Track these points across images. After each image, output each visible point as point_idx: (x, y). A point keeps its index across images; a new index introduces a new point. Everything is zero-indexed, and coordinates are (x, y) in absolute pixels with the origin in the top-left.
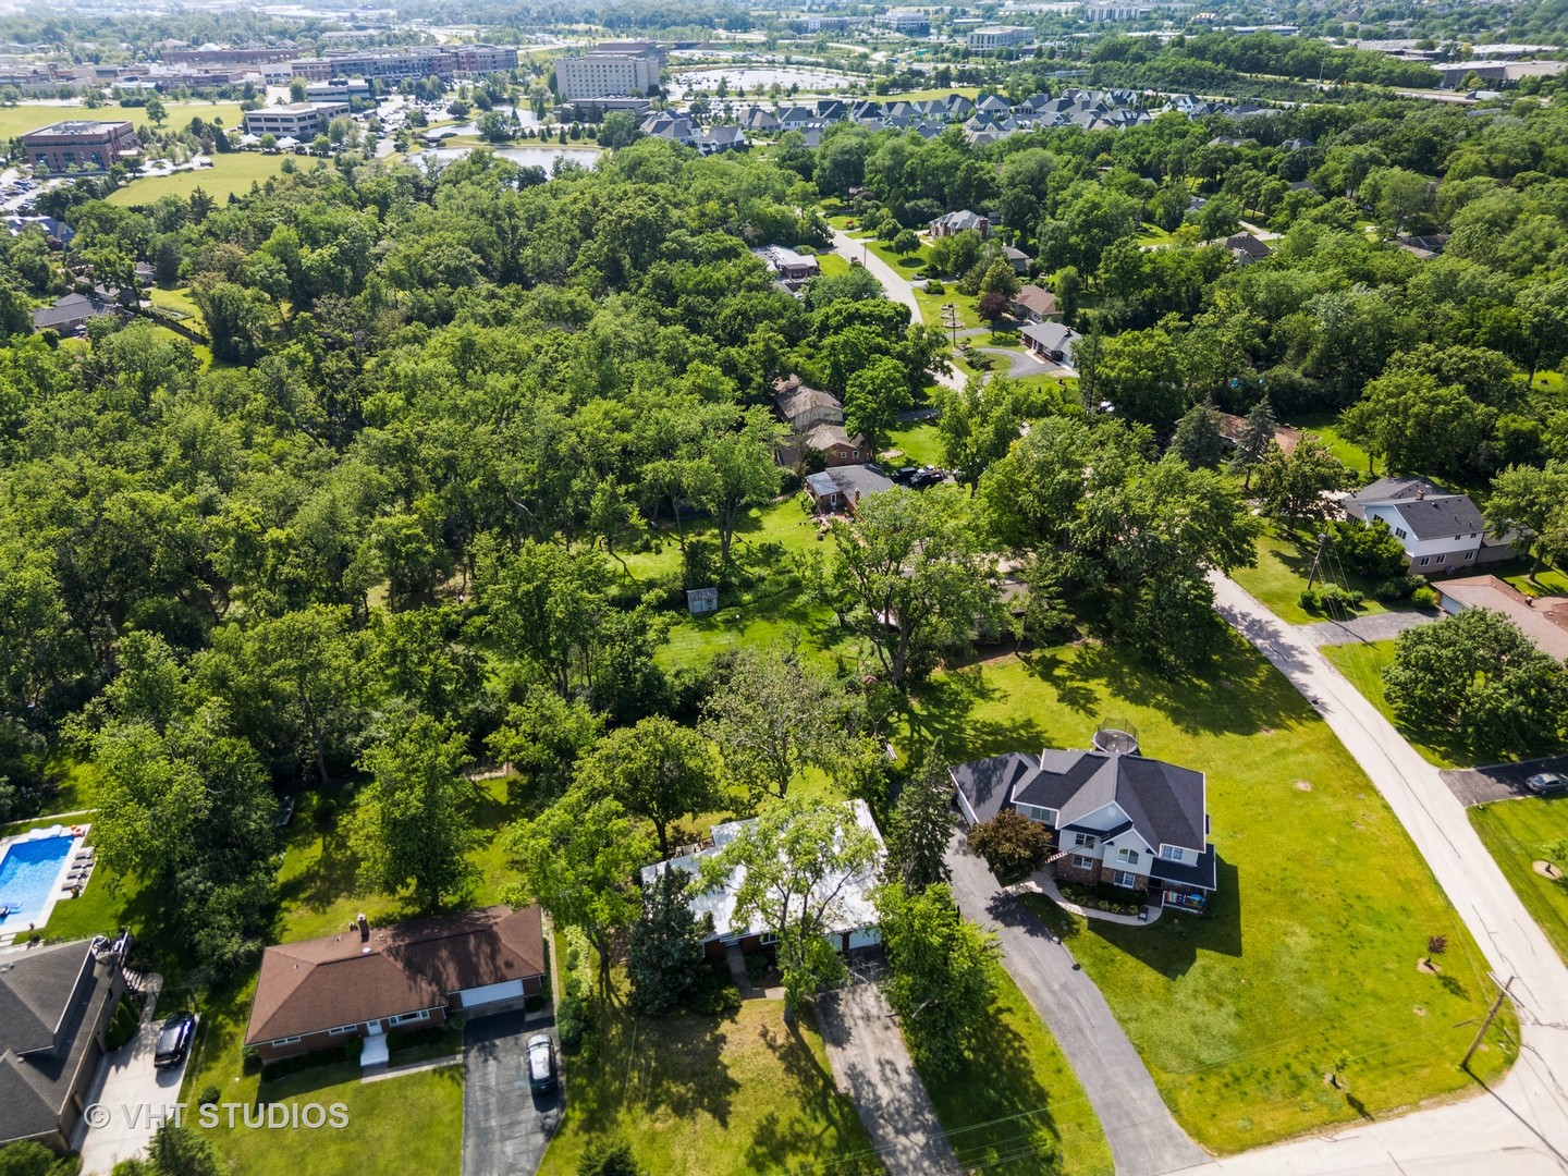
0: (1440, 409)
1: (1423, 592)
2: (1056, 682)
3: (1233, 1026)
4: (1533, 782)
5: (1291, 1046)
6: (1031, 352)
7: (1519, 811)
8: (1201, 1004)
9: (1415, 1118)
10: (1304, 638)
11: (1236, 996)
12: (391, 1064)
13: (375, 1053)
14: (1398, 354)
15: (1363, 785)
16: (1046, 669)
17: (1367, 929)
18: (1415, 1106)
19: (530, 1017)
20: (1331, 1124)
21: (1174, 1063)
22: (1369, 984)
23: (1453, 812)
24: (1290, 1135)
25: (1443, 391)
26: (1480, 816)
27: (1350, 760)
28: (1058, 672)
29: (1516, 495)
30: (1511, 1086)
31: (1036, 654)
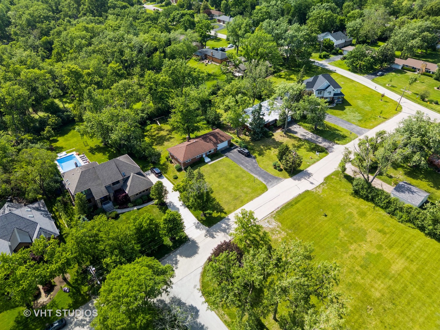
0: (328, 15)
1: (340, 51)
2: (284, 78)
3: (359, 115)
4: (378, 74)
5: (370, 115)
6: (221, 23)
7: (378, 78)
8: (352, 114)
9: (394, 118)
10: (324, 62)
11: (357, 111)
12: (212, 161)
13: (207, 160)
14: (313, 7)
15: (352, 81)
16: (280, 76)
17: (369, 99)
18: (393, 116)
19: (232, 148)
20: (383, 122)
21: (355, 121)
22: (375, 105)
23: (370, 81)
24: (379, 124)
25: (327, 12)
26: (373, 80)
27: (347, 78)
28: (283, 76)
29: (353, 27)
30: (403, 110)
31: (275, 75)
